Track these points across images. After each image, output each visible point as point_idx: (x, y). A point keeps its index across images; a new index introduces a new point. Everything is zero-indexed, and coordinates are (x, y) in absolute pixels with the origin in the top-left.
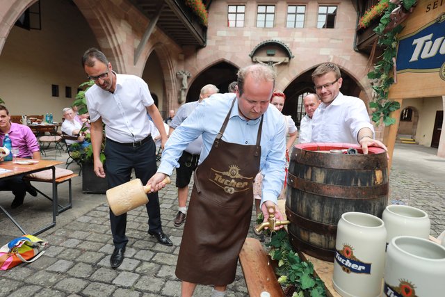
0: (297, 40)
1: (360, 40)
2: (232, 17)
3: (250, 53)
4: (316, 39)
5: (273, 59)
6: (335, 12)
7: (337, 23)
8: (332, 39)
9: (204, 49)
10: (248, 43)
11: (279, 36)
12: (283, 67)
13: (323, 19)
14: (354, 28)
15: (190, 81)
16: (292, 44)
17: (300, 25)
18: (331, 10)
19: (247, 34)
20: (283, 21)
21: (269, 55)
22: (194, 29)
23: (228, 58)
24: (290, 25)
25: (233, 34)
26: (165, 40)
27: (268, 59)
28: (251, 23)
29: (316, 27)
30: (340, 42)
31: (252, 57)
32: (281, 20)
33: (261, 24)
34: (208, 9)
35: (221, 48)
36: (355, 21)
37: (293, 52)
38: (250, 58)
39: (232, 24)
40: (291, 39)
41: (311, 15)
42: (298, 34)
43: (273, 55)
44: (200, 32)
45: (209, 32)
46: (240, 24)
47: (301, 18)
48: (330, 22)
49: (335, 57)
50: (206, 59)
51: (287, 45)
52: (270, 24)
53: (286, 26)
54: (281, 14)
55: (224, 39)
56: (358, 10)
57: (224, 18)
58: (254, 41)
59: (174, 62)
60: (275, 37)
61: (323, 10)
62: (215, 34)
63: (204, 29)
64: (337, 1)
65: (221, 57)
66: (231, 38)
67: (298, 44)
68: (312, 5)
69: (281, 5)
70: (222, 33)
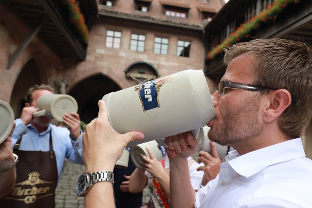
0: (162, 63)
1: (207, 68)
2: (110, 40)
3: (124, 70)
4: (177, 64)
5: (144, 76)
6: (189, 46)
8: (187, 65)
10: (123, 61)
11: (148, 59)
13: (180, 49)
15: (68, 89)
16: (158, 65)
17: (164, 52)
18: (187, 44)
19: (122, 54)
20: (152, 48)
21: (140, 73)
22: (75, 44)
23: (105, 72)
24: (157, 51)
25: (111, 53)
26: (46, 50)
27: (139, 76)
28: (126, 46)
29: (176, 55)
31: (126, 73)
32: (149, 47)
33: (133, 48)
34: (89, 29)
35: (99, 63)
37: (160, 72)
38: (124, 74)
39: (109, 45)
40: (157, 62)
41: (173, 46)
42: (163, 59)
43: (143, 73)
44: (81, 48)
45: (89, 49)
46: (117, 45)
47: (165, 47)
48: (186, 53)
51: (155, 66)
52: (141, 49)
53: (153, 52)
54: (150, 43)
55: (102, 57)
56: (206, 47)
57: (102, 39)
58: (128, 60)
59: (53, 71)
60: (145, 59)
61: (181, 43)
62: (94, 51)
63: (85, 46)
64: (191, 38)
65: (99, 70)
66: (109, 56)
67: (163, 67)
68: (174, 39)
69: (150, 35)
70: (100, 51)
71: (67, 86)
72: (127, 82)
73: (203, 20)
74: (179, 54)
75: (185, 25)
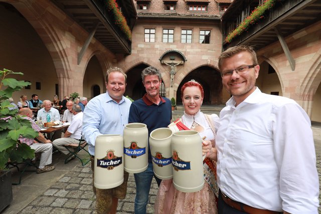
0: (188, 50)
2: (147, 36)
3: (159, 58)
4: (200, 50)
5: (174, 62)
6: (209, 34)
7: (211, 41)
8: (209, 50)
9: (129, 56)
10: (158, 52)
11: (177, 48)
12: (180, 67)
13: (203, 38)
14: (221, 43)
16: (185, 52)
17: (189, 41)
18: (207, 33)
19: (157, 46)
20: (179, 39)
21: (171, 59)
22: (122, 42)
23: (145, 61)
24: (183, 41)
25: (148, 47)
26: (103, 49)
27: (171, 62)
28: (159, 40)
29: (199, 43)
30: (214, 52)
31: (161, 61)
32: (177, 38)
33: (165, 41)
34: (131, 30)
35: (140, 55)
36: (221, 39)
37: (187, 57)
38: (159, 61)
39: (147, 40)
40: (184, 50)
41: (196, 36)
42: (189, 47)
43: (174, 60)
44: (127, 45)
45: (133, 45)
46: (152, 40)
47: (189, 37)
48: (207, 40)
49: (211, 61)
50: (131, 62)
51: (183, 53)
52: (171, 41)
53: (181, 42)
54: (177, 35)
55: (142, 50)
56: (223, 33)
57: (142, 36)
58: (162, 50)
59: (110, 64)
60: (174, 48)
61: (202, 33)
62: (137, 47)
63: (130, 43)
64: (210, 28)
65: (141, 61)
66: (147, 49)
67: (189, 53)
68: (196, 30)
69: (178, 29)
70: (141, 46)
72: (162, 67)
73: (220, 11)
74: (201, 41)
75: (206, 16)
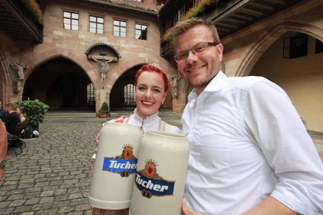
0: (122, 45)
1: (163, 50)
2: (67, 21)
3: (85, 52)
4: (136, 46)
5: (106, 58)
6: (146, 29)
7: (148, 37)
8: (146, 47)
9: (40, 45)
10: (83, 44)
11: (108, 41)
12: (113, 65)
13: (139, 33)
14: (159, 41)
15: (27, 73)
16: (119, 47)
17: (123, 35)
18: (144, 28)
19: (81, 36)
20: (111, 30)
21: (101, 55)
22: (28, 25)
24: (116, 34)
25: (69, 35)
27: (101, 57)
28: (85, 28)
29: (135, 38)
30: (152, 49)
31: (87, 55)
32: (109, 29)
33: (93, 30)
34: (43, 9)
35: (58, 45)
36: (159, 37)
37: (121, 53)
38: (85, 55)
39: (67, 27)
40: (118, 45)
41: (131, 29)
42: (123, 41)
43: (104, 55)
44: (35, 29)
45: (45, 30)
46: (75, 28)
47: (123, 30)
48: (144, 36)
49: (149, 60)
50: (43, 53)
51: (116, 48)
52: (100, 31)
53: (113, 34)
54: (109, 25)
55: (60, 39)
56: (160, 30)
57: (59, 20)
58: (88, 42)
59: (7, 54)
60: (105, 41)
61: (138, 27)
62: (52, 34)
63: (40, 27)
64: (147, 22)
65: (58, 53)
66: (68, 38)
67: (123, 49)
68: (131, 23)
69: (109, 18)
70: (59, 33)
71: (25, 69)
72: (89, 63)
73: (157, 5)
74: (137, 37)
75: (141, 9)
